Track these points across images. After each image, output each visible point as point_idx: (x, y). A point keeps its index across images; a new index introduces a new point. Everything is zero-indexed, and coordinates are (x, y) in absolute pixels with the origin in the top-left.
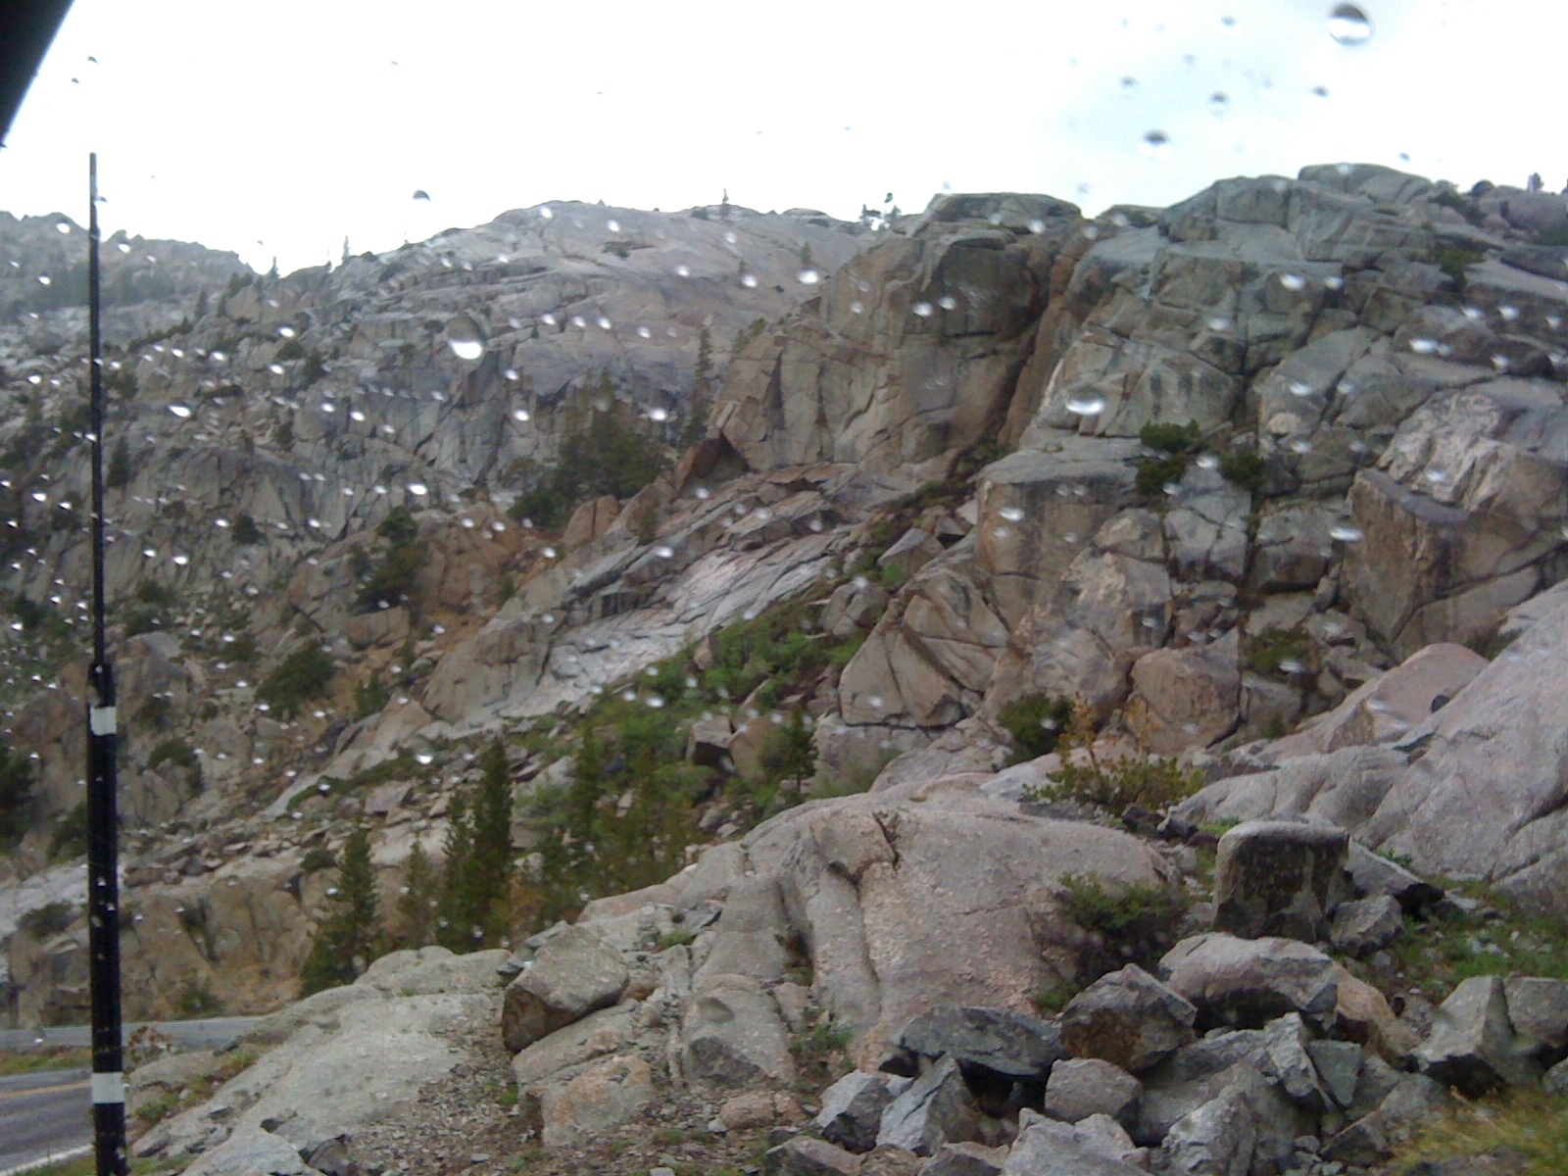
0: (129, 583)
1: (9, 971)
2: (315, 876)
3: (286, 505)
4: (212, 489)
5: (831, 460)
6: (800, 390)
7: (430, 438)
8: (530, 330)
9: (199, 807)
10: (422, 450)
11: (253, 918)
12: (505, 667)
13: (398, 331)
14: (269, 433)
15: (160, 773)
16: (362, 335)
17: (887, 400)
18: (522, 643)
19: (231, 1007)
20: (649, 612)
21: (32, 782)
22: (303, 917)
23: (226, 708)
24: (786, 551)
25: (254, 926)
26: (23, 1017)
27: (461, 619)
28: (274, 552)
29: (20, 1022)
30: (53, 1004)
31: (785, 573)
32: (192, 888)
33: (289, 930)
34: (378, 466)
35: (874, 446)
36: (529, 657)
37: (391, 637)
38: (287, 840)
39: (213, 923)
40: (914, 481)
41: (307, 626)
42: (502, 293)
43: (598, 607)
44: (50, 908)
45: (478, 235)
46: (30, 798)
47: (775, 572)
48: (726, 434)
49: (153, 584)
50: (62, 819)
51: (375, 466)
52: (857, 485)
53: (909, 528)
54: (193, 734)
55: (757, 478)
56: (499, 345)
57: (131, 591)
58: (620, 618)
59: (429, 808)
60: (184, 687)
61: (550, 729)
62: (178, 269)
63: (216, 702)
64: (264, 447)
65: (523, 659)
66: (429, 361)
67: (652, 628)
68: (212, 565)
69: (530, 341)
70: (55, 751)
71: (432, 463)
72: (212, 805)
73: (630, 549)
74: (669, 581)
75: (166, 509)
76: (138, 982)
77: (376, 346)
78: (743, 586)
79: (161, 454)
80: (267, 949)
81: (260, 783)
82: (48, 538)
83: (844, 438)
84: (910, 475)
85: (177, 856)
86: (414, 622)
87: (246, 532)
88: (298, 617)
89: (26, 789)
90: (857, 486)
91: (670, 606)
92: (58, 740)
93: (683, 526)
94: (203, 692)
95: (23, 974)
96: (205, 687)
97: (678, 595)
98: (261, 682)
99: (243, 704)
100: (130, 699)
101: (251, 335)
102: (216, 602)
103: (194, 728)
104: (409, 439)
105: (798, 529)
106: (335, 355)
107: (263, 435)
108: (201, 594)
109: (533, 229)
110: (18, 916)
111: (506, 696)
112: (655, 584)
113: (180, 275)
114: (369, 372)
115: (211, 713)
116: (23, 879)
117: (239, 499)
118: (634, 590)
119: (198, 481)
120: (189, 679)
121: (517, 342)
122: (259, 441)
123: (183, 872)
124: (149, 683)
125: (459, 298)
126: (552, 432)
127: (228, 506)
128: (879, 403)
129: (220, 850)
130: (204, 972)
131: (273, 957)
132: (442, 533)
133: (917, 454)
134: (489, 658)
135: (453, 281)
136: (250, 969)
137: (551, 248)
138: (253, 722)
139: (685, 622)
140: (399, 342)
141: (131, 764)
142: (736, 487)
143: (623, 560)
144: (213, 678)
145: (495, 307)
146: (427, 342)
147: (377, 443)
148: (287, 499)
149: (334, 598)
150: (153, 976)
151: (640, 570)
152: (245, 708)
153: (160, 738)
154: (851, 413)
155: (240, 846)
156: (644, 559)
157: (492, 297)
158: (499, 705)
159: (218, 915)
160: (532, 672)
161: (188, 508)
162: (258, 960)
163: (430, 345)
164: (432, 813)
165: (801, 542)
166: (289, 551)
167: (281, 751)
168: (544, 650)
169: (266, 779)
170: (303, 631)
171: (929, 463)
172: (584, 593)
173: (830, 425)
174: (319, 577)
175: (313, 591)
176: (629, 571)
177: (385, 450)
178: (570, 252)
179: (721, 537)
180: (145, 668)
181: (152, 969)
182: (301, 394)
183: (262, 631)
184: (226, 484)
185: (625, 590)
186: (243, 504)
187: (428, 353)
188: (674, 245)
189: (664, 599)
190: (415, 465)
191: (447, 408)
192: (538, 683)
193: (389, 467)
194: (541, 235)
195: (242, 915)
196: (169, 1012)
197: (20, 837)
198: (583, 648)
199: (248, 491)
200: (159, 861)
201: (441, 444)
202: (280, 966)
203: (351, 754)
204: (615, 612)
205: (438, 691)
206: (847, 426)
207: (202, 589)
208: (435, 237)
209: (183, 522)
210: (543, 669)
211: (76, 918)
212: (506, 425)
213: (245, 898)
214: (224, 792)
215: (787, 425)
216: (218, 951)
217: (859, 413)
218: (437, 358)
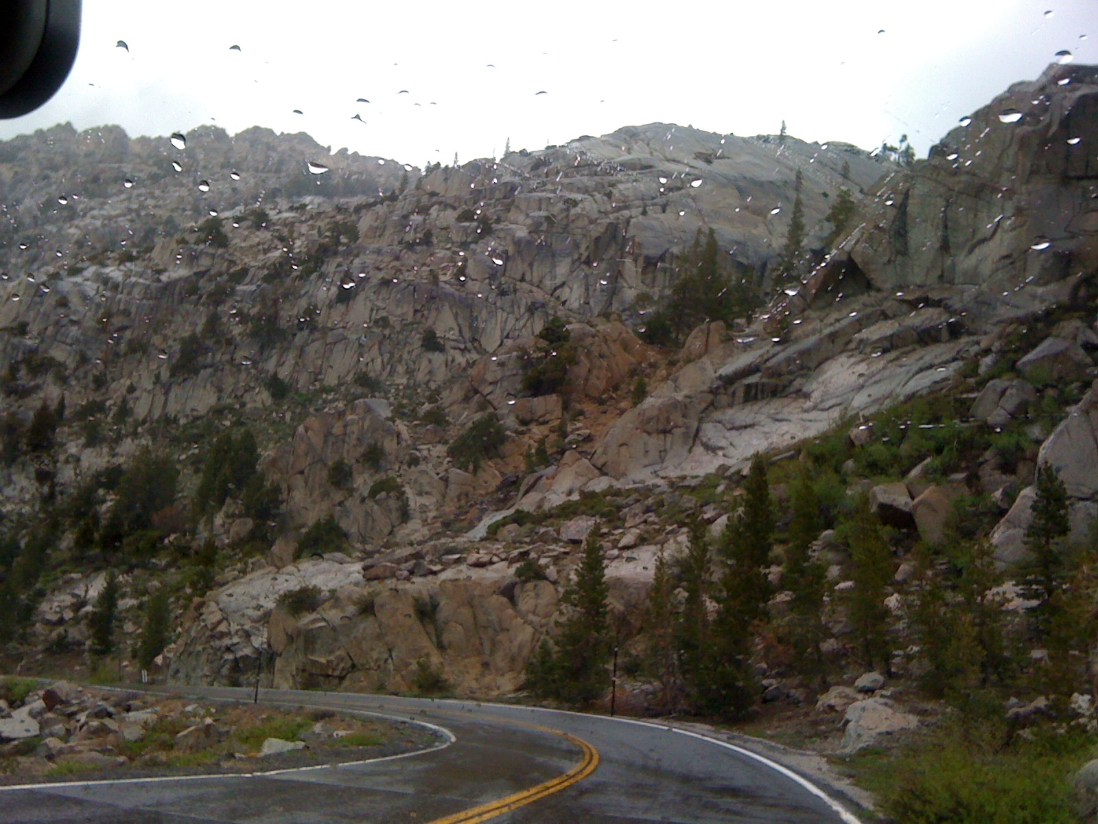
0: (349, 372)
1: (269, 639)
2: (530, 585)
3: (459, 325)
4: (407, 310)
5: (951, 283)
6: (925, 221)
7: (563, 285)
8: (640, 210)
9: (406, 531)
10: (558, 292)
11: (475, 617)
12: (662, 436)
13: (544, 206)
14: (449, 273)
15: (376, 502)
16: (518, 207)
17: (1013, 229)
18: (677, 417)
19: (458, 691)
20: (785, 401)
21: (282, 502)
22: (520, 620)
23: (425, 458)
24: (915, 356)
25: (476, 624)
26: (278, 679)
27: (602, 408)
28: (450, 358)
29: (275, 682)
30: (304, 670)
31: (917, 373)
32: (420, 586)
33: (508, 630)
34: (525, 301)
35: (997, 270)
36: (683, 430)
37: (547, 417)
38: (495, 555)
39: (442, 615)
40: (1037, 302)
41: (484, 404)
42: (621, 182)
43: (740, 393)
44: (304, 591)
45: (603, 141)
46: (279, 514)
47: (908, 372)
48: (853, 256)
49: (365, 374)
50: (304, 530)
51: (524, 302)
52: (982, 301)
53: (1046, 337)
54: (400, 476)
55: (880, 296)
56: (618, 218)
57: (350, 378)
58: (760, 404)
59: (618, 541)
60: (395, 441)
61: (716, 486)
62: (380, 176)
63: (418, 454)
64: (445, 282)
65: (677, 431)
66: (566, 229)
67: (790, 413)
68: (407, 364)
69: (640, 217)
70: (299, 480)
71: (564, 303)
72: (416, 531)
73: (767, 348)
74: (802, 376)
75: (376, 322)
76: (377, 660)
77: (527, 216)
78: (876, 382)
79: (374, 281)
80: (487, 645)
81: (452, 517)
82: (295, 335)
83: (966, 262)
84: (1034, 297)
85: (406, 560)
86: (566, 407)
87: (432, 343)
88: (477, 397)
89: (278, 508)
90: (984, 303)
91: (807, 396)
92: (302, 472)
93: (814, 332)
94: (408, 446)
95: (279, 645)
96: (409, 442)
97: (816, 388)
98: (451, 441)
99: (438, 457)
100: (354, 446)
101: (440, 203)
102: (408, 392)
103: (402, 472)
104: (548, 283)
105: (926, 337)
106: (498, 221)
107: (445, 274)
108: (398, 385)
109: (643, 140)
110: (277, 596)
111: (663, 461)
112: (792, 377)
113: (382, 180)
114: (522, 233)
115: (414, 461)
116: (279, 568)
117: (427, 318)
118: (773, 381)
119: (398, 303)
120: (398, 435)
121: (631, 217)
122: (442, 278)
123: (412, 572)
124: (369, 435)
125: (589, 184)
126: (653, 287)
127: (419, 323)
128: (1006, 231)
129: (439, 558)
130: (435, 659)
131: (492, 653)
132: (589, 340)
133: (1040, 278)
134: (648, 428)
135: (586, 173)
136: (473, 660)
137: (655, 154)
138: (446, 470)
139: (823, 410)
140: (543, 213)
141: (356, 495)
142: (861, 302)
143: (761, 356)
144: (416, 436)
145: (615, 192)
146: (564, 214)
147: (525, 285)
148: (460, 321)
149: (505, 384)
150: (391, 656)
151: (779, 364)
152: (440, 460)
153: (377, 477)
154: (975, 241)
155: (456, 556)
156: (782, 356)
157: (613, 185)
158: (657, 467)
159: (446, 608)
160: (685, 442)
161: (391, 322)
162: (480, 653)
163: (567, 216)
164: (620, 545)
165: (929, 348)
166: (461, 359)
167: (467, 495)
168: (695, 424)
169: (457, 515)
170: (482, 407)
171: (1052, 287)
172: (729, 380)
173: (952, 251)
174: (494, 368)
175: (490, 378)
176: (769, 364)
177: (531, 291)
178: (669, 157)
179: (850, 341)
180: (367, 424)
181: (390, 650)
182: (473, 246)
183: (449, 406)
184: (418, 307)
185: (764, 380)
186: (429, 322)
187: (565, 222)
188: (746, 158)
189: (800, 390)
190: (551, 304)
191: (577, 263)
192: (690, 451)
193: (533, 304)
194: (648, 145)
195: (465, 612)
196: (404, 688)
197: (271, 544)
198: (729, 426)
199: (434, 313)
200: (392, 562)
201: (571, 289)
202: (500, 661)
203: (534, 497)
204: (755, 399)
205: (605, 453)
206: (971, 251)
207: (399, 381)
208: (572, 141)
209: (387, 332)
210: (694, 441)
211: (325, 601)
212: (620, 279)
213: (469, 598)
214: (425, 522)
215: (912, 251)
216: (445, 643)
217: (984, 241)
218: (572, 226)
